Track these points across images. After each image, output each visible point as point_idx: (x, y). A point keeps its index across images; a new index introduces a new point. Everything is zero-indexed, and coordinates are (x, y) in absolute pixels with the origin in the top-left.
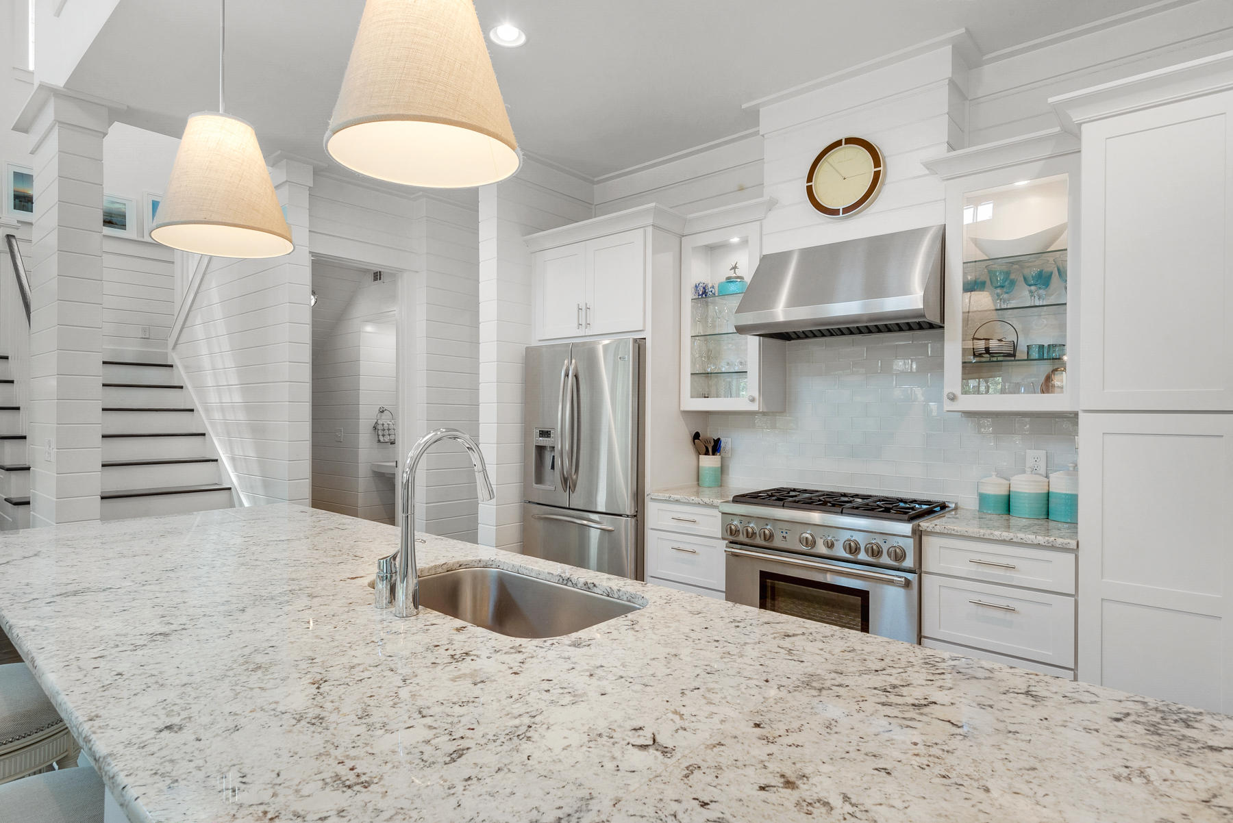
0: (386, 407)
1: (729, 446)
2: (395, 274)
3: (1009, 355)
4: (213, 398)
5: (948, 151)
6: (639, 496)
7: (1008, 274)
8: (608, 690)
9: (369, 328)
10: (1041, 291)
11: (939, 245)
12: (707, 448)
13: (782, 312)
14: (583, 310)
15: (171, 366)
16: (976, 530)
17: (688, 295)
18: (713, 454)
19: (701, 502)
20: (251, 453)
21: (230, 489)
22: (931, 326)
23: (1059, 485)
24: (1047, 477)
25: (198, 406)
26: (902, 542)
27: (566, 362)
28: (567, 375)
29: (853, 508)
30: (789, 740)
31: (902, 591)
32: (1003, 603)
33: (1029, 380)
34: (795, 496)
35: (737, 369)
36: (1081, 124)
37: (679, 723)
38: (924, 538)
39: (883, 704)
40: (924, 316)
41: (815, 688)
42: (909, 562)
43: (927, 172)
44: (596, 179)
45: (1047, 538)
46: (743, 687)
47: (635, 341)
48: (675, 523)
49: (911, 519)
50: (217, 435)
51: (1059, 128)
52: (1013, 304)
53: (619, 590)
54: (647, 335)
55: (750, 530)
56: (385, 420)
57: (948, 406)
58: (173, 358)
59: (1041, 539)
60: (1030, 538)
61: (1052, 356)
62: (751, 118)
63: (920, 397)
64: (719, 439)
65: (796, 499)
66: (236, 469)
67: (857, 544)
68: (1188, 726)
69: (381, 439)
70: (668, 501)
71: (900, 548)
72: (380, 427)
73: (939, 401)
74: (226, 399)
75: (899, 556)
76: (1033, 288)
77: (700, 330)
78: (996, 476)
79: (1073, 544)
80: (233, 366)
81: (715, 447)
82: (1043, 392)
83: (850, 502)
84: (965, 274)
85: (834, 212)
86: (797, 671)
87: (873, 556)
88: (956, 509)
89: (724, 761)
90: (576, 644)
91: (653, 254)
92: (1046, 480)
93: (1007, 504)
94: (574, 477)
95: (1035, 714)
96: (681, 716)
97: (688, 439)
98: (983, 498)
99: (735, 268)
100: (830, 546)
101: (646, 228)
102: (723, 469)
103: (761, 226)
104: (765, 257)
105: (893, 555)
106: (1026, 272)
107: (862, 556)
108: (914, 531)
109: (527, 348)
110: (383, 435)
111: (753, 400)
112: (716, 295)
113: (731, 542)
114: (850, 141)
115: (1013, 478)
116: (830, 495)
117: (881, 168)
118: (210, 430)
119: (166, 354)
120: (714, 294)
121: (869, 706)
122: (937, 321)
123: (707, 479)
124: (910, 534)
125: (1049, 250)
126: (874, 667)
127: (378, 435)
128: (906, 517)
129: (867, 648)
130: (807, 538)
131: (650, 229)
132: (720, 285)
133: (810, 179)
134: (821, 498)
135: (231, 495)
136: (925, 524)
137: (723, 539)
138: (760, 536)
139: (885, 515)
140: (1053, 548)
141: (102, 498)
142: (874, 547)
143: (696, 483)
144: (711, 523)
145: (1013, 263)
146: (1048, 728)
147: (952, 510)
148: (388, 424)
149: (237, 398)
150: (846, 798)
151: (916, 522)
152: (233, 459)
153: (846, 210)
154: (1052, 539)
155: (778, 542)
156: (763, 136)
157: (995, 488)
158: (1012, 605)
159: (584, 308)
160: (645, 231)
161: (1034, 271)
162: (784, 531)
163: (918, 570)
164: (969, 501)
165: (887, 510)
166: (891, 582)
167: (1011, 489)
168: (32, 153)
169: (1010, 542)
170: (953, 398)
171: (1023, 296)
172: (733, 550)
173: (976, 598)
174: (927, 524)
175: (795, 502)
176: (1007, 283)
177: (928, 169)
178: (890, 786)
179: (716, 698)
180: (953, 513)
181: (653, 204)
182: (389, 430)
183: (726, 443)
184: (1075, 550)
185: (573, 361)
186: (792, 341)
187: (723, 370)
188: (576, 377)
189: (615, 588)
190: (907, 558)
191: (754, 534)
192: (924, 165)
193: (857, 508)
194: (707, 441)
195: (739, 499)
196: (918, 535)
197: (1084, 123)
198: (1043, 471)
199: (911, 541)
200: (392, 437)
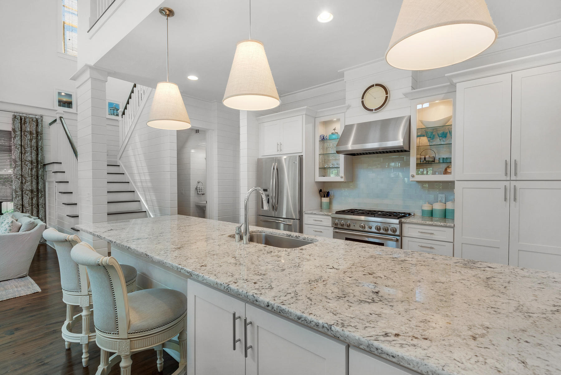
0: (200, 181)
1: (332, 194)
2: (205, 131)
3: (433, 161)
4: (137, 178)
5: (412, 90)
6: (301, 213)
7: (432, 133)
8: (316, 258)
9: (193, 151)
10: (444, 139)
11: (408, 123)
12: (324, 195)
13: (350, 146)
14: (280, 145)
15: (119, 166)
16: (421, 221)
17: (318, 139)
18: (327, 197)
19: (324, 214)
20: (154, 198)
21: (146, 211)
22: (406, 151)
23: (449, 206)
24: (445, 204)
25: (131, 181)
26: (395, 226)
27: (273, 164)
28: (274, 169)
29: (378, 215)
30: (369, 267)
31: (395, 243)
32: (430, 246)
33: (440, 170)
34: (357, 211)
35: (336, 166)
36: (456, 83)
37: (338, 264)
38: (403, 225)
39: (393, 261)
40: (403, 148)
41: (374, 258)
42: (398, 233)
43: (404, 97)
44: (282, 96)
45: (444, 223)
46: (354, 258)
47: (299, 156)
48: (314, 222)
49: (398, 218)
50: (139, 191)
51: (449, 83)
52: (434, 143)
53: (308, 238)
54: (304, 154)
55: (342, 223)
56: (200, 186)
57: (411, 179)
58: (120, 163)
59: (442, 224)
60: (439, 223)
61: (447, 162)
62: (342, 75)
63: (401, 176)
64: (329, 192)
65: (358, 212)
66: (147, 204)
67: (380, 227)
68: (474, 264)
69: (199, 193)
70: (311, 214)
71: (395, 228)
72: (198, 188)
73: (408, 178)
74: (143, 178)
75: (395, 231)
76: (441, 138)
77: (322, 152)
78: (428, 203)
79: (452, 225)
80: (146, 166)
81: (327, 195)
82: (444, 174)
83: (377, 213)
84: (417, 133)
85: (372, 110)
86: (368, 255)
87: (385, 231)
88: (414, 215)
89: (353, 271)
90: (302, 249)
91: (305, 124)
92: (445, 205)
93: (431, 213)
94: (277, 206)
95: (434, 262)
96: (339, 263)
97: (318, 192)
98: (423, 211)
99: (335, 129)
100: (371, 228)
101: (303, 115)
102: (330, 203)
103: (345, 114)
104: (346, 125)
105: (392, 230)
106: (438, 132)
107: (382, 231)
108: (399, 222)
109: (258, 159)
110: (199, 192)
111: (342, 177)
112: (328, 139)
113: (335, 228)
114: (377, 85)
115: (433, 204)
116: (370, 211)
117: (388, 95)
118: (136, 190)
119: (117, 161)
120: (327, 139)
121: (389, 261)
122: (408, 149)
123: (324, 206)
124: (398, 223)
125: (446, 125)
126: (390, 254)
127: (198, 192)
128: (397, 217)
129: (387, 250)
130: (362, 226)
131: (304, 116)
132: (330, 135)
133: (363, 98)
134: (367, 212)
135: (146, 213)
136: (403, 220)
137: (332, 227)
138: (346, 225)
139: (390, 217)
140: (446, 227)
141: (108, 214)
142: (386, 228)
143: (320, 208)
144: (328, 221)
145: (434, 129)
146: (437, 265)
147: (413, 216)
148: (201, 187)
149: (148, 178)
150: (385, 276)
151: (400, 219)
152: (146, 201)
153: (376, 110)
154: (446, 224)
155: (352, 227)
156: (345, 82)
157: (427, 207)
158: (432, 246)
159: (279, 144)
160: (302, 116)
161: (441, 132)
162: (354, 223)
163: (401, 235)
164: (418, 213)
165: (390, 215)
166: (391, 240)
167: (433, 208)
168: (77, 88)
169: (432, 225)
170: (413, 176)
171: (437, 141)
172: (336, 230)
173: (420, 244)
174: (404, 220)
175: (358, 213)
176: (432, 136)
177: (405, 96)
178: (396, 274)
179: (347, 260)
180: (413, 217)
181: (306, 107)
182: (201, 189)
183: (331, 193)
184: (453, 227)
185: (276, 164)
186: (356, 156)
187: (331, 167)
188: (277, 169)
189: (306, 237)
190: (397, 231)
191: (343, 224)
192: (403, 94)
193: (380, 215)
194: (324, 192)
195: (338, 213)
196: (401, 223)
197: (457, 83)
198: (444, 202)
199: (398, 226)
200: (203, 192)
